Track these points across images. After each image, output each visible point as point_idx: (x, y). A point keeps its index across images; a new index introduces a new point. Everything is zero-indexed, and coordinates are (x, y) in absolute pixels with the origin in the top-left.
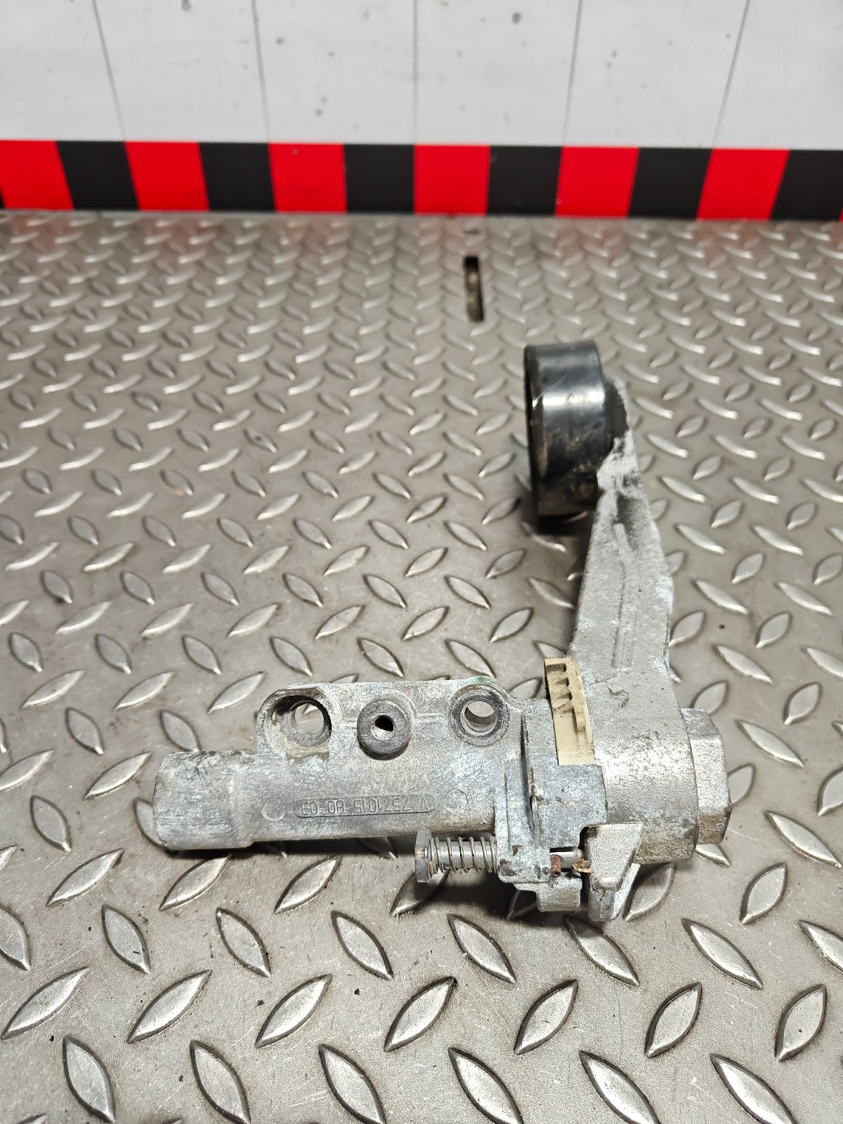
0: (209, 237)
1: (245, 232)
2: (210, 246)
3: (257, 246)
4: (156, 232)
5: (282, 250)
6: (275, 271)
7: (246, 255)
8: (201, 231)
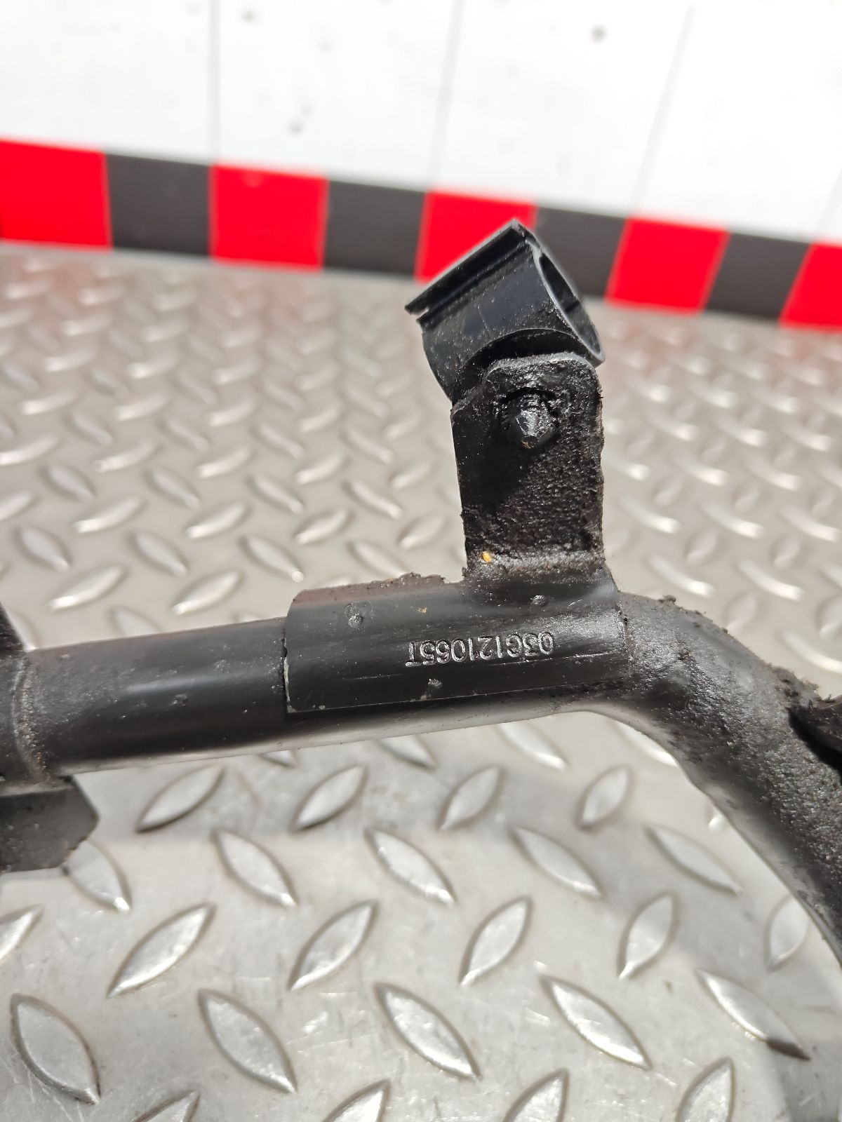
0: (112, 294)
1: (170, 289)
2: (115, 309)
3: (191, 314)
4: (26, 278)
5: (235, 324)
6: (228, 359)
7: (176, 328)
8: (98, 283)
